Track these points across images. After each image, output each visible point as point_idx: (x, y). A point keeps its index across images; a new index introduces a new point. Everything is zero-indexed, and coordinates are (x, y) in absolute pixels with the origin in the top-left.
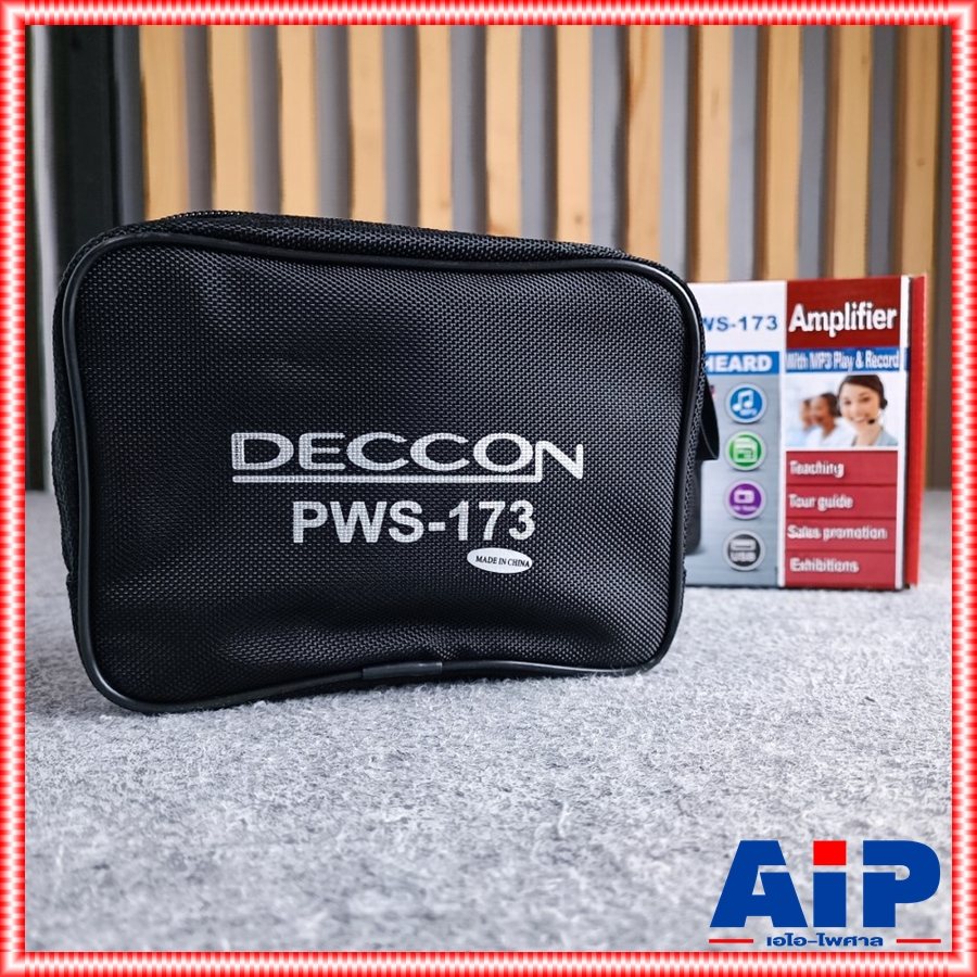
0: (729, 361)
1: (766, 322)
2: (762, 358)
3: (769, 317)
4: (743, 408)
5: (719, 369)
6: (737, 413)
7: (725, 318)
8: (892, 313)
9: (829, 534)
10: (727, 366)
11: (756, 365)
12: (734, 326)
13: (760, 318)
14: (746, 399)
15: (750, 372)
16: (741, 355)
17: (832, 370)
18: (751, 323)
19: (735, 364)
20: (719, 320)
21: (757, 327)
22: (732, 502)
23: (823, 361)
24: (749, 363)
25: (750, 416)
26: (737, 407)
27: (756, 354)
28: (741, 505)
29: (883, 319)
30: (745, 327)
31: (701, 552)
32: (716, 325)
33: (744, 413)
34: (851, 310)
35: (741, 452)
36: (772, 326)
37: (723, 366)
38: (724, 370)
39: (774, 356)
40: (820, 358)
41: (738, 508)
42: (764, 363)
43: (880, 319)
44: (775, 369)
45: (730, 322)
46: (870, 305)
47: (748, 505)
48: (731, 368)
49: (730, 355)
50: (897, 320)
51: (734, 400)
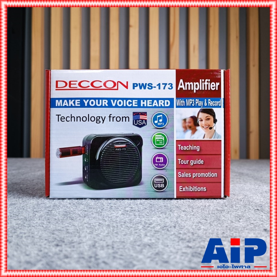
0: (153, 102)
1: (168, 86)
2: (166, 101)
3: (169, 84)
4: (159, 122)
5: (148, 105)
6: (156, 124)
7: (152, 84)
8: (218, 84)
9: (195, 175)
10: (152, 104)
11: (164, 104)
12: (155, 87)
13: (166, 84)
14: (160, 118)
15: (161, 107)
16: (158, 100)
17: (195, 107)
18: (162, 86)
19: (155, 103)
20: (148, 85)
21: (164, 88)
22: (154, 162)
23: (191, 103)
24: (161, 103)
25: (162, 126)
26: (156, 122)
27: (164, 99)
28: (158, 163)
29: (214, 86)
30: (159, 88)
31: (142, 184)
32: (147, 86)
33: (159, 124)
34: (202, 82)
35: (158, 140)
36: (170, 88)
37: (150, 104)
38: (151, 106)
39: (171, 100)
40: (190, 101)
41: (157, 165)
42: (167, 104)
43: (213, 86)
44: (172, 106)
45: (153, 86)
46: (209, 80)
47: (161, 163)
48: (154, 105)
49: (153, 99)
50: (219, 86)
51: (155, 119)
